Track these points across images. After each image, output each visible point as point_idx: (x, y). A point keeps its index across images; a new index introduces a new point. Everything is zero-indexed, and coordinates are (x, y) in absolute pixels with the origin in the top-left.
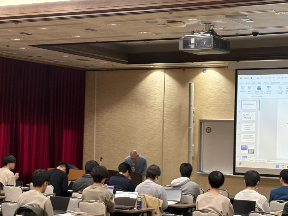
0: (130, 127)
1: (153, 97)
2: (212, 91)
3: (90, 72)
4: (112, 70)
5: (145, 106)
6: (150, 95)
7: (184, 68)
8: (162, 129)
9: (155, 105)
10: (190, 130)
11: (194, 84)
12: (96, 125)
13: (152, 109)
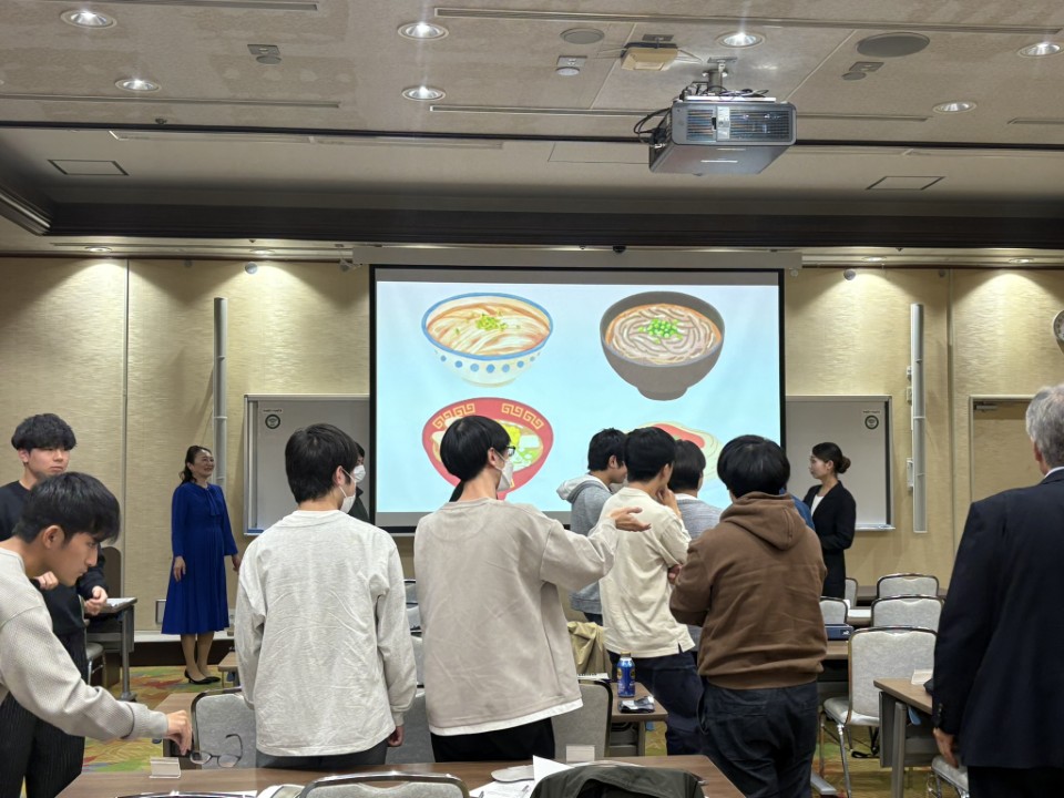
5: (64, 359)
6: (79, 327)
7: (188, 259)
9: (97, 357)
10: (220, 422)
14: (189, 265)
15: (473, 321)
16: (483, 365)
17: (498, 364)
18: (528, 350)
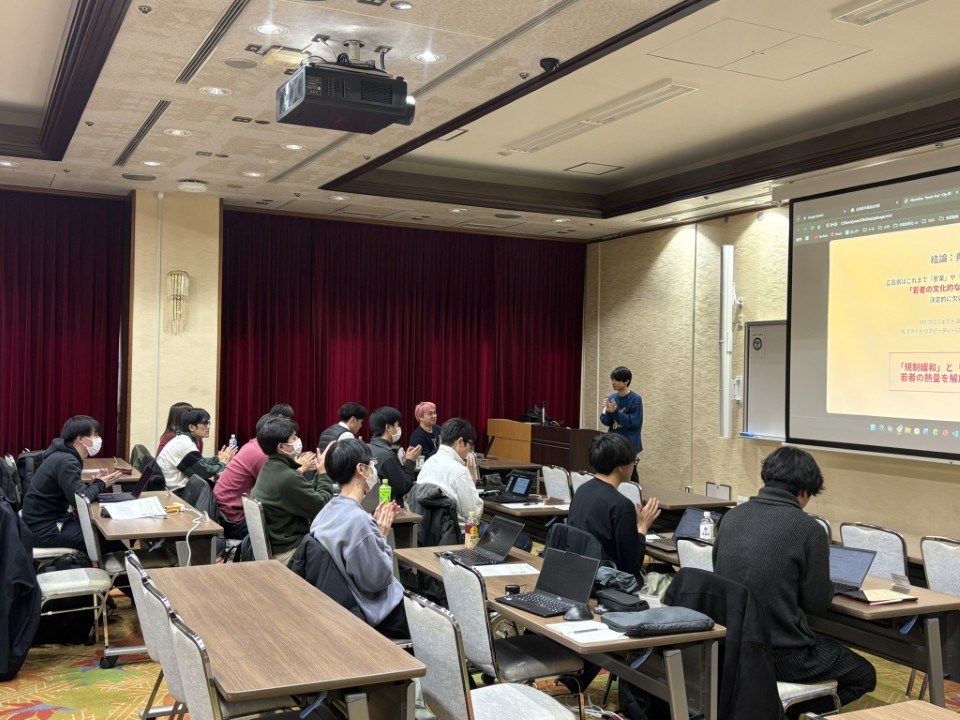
0: (646, 344)
1: (677, 281)
3: (592, 244)
4: (619, 236)
5: (667, 301)
6: (673, 278)
7: (726, 216)
8: (691, 346)
9: (681, 298)
11: (734, 248)
12: (600, 342)
14: (726, 221)
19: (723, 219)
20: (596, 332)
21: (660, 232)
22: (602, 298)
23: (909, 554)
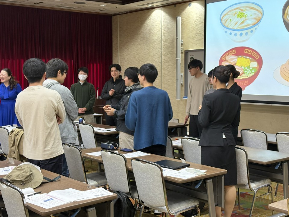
0: (141, 60)
1: (154, 33)
2: (196, 23)
3: (114, 16)
4: (127, 13)
5: (150, 42)
7: (175, 4)
8: (161, 61)
9: (156, 40)
10: (177, 60)
11: (181, 18)
12: (120, 60)
13: (154, 44)
14: (175, 6)
15: (236, 15)
16: (239, 33)
17: (244, 32)
18: (255, 25)
19: (174, 6)
20: (118, 56)
21: (146, 11)
22: (120, 40)
23: (268, 140)
